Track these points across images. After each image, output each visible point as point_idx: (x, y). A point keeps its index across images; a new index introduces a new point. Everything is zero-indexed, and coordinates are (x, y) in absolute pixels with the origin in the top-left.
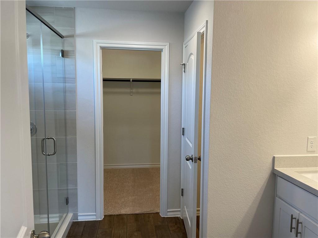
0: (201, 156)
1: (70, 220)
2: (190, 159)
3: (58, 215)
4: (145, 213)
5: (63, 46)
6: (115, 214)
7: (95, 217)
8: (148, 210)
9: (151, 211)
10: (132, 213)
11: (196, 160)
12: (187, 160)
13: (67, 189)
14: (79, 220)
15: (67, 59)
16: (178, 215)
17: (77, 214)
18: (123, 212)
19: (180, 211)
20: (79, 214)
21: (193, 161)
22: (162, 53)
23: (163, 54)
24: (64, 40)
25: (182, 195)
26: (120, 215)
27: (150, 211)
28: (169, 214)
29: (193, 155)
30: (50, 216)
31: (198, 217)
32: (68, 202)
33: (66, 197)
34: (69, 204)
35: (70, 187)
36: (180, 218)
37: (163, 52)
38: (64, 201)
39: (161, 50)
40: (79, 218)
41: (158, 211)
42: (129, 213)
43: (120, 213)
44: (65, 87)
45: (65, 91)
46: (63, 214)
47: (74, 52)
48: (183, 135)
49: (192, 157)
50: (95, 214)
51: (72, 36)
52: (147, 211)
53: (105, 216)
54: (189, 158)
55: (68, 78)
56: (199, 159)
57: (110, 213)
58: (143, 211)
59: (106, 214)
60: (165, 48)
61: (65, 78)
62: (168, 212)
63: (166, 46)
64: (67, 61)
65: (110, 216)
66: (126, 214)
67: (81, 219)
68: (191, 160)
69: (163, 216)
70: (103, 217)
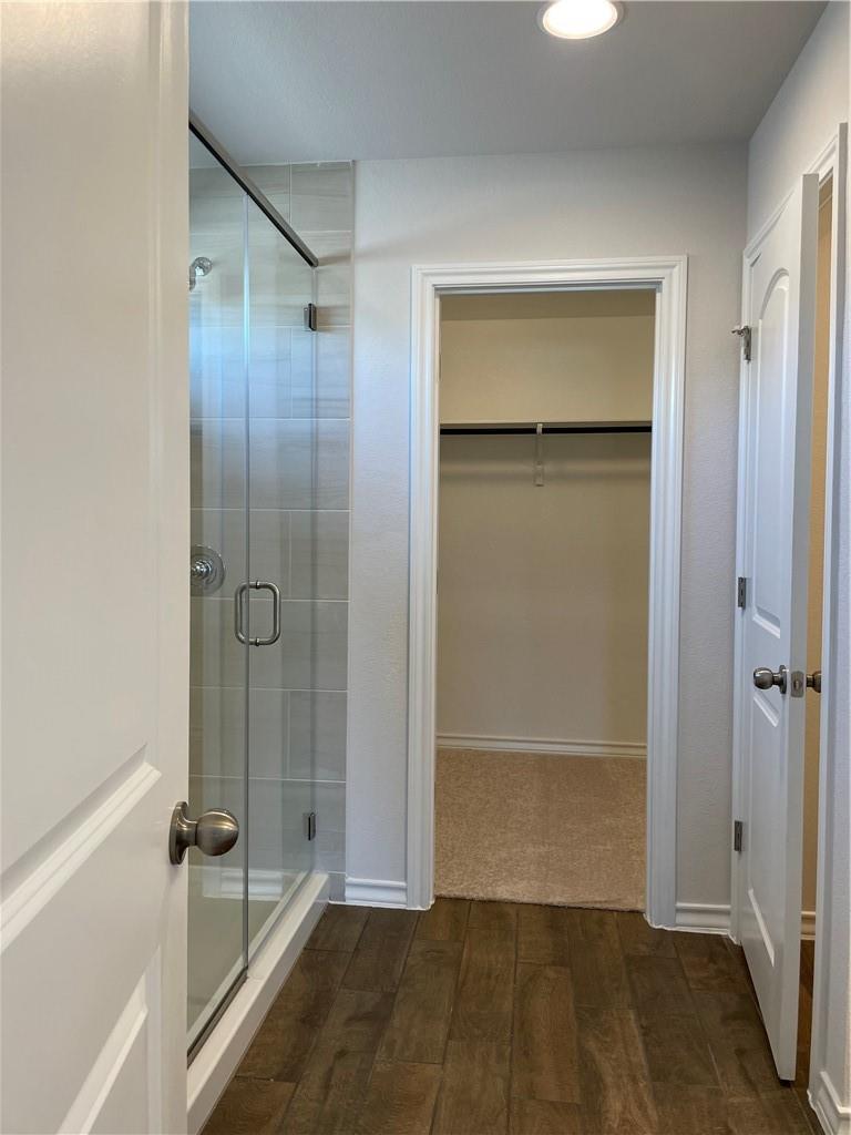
0: (820, 672)
1: (318, 898)
2: (774, 682)
3: (278, 874)
4: (590, 906)
5: (315, 293)
6: (475, 896)
7: (401, 897)
8: (598, 899)
9: (613, 902)
10: (536, 901)
11: (801, 685)
12: (761, 684)
13: (313, 785)
14: (348, 903)
15: (328, 335)
16: (722, 928)
17: (344, 876)
18: (503, 892)
19: (727, 913)
20: (350, 879)
21: (784, 692)
22: (658, 295)
23: (661, 300)
24: (317, 272)
25: (738, 848)
26: (491, 902)
27: (606, 902)
28: (681, 918)
29: (786, 664)
30: (252, 874)
31: (807, 950)
32: (314, 831)
33: (308, 811)
34: (318, 837)
35: (323, 777)
36: (728, 939)
37: (660, 291)
38: (302, 827)
39: (653, 287)
40: (349, 893)
41: (639, 907)
42: (525, 900)
43: (491, 896)
44: (317, 429)
45: (315, 443)
46: (298, 873)
47: (347, 309)
48: (742, 604)
49: (781, 672)
50: (403, 884)
51: (344, 258)
52: (596, 902)
53: (438, 898)
54: (767, 678)
55: (326, 400)
56: (815, 683)
57: (456, 892)
58: (577, 900)
59: (444, 893)
60: (671, 274)
61: (317, 400)
62: (679, 910)
63: (674, 267)
64: (327, 341)
65: (458, 900)
66: (513, 903)
67: (354, 897)
68: (776, 688)
69: (660, 927)
70: (432, 902)
